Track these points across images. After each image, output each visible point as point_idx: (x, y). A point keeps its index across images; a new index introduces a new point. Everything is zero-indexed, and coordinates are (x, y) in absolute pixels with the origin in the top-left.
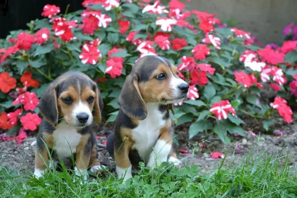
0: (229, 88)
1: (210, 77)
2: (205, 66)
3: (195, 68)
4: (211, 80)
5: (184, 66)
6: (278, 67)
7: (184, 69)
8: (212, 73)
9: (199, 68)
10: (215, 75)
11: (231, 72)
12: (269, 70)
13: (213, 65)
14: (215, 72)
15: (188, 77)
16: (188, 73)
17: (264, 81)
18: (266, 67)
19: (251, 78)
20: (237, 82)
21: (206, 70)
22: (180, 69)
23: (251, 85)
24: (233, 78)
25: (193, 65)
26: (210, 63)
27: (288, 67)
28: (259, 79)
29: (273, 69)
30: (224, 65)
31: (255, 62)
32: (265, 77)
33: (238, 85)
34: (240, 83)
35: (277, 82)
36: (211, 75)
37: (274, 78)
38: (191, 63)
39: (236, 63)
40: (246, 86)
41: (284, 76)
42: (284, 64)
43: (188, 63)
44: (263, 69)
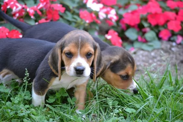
0: (76, 23)
1: (61, 14)
2: (57, 6)
3: (50, 7)
4: (61, 17)
5: (41, 6)
6: (112, 8)
7: (41, 8)
8: (63, 12)
9: (53, 8)
10: (65, 12)
11: (77, 11)
12: (105, 10)
13: (64, 5)
14: (65, 11)
15: (45, 14)
16: (44, 11)
17: (101, 18)
18: (103, 8)
19: (92, 16)
20: (81, 18)
21: (58, 9)
22: (39, 8)
23: (92, 21)
24: (78, 15)
25: (48, 5)
26: (61, 3)
27: (120, 8)
28: (97, 16)
29: (109, 9)
30: (72, 6)
31: (95, 4)
32: (102, 15)
33: (82, 21)
34: (84, 19)
35: (111, 19)
36: (61, 13)
37: (109, 16)
38: (47, 3)
39: (81, 4)
40: (87, 22)
41: (117, 14)
42: (117, 5)
43: (45, 3)
44: (101, 9)
